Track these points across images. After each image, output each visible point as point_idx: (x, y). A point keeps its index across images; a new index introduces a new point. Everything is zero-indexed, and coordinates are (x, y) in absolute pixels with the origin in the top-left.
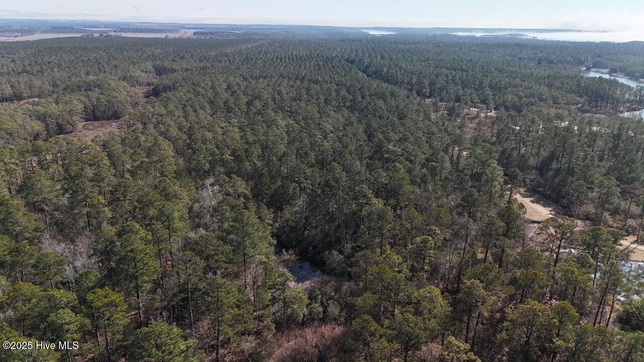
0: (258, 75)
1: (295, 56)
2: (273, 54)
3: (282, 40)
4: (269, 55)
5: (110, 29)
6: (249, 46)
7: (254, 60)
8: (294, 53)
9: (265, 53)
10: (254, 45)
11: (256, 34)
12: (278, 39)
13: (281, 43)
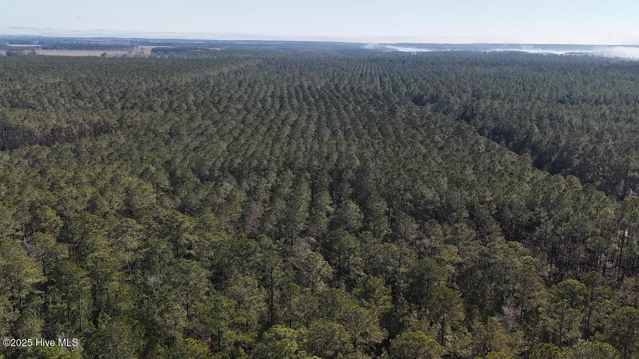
0: (219, 165)
1: (308, 92)
2: (265, 87)
3: (280, 59)
4: (257, 90)
5: (36, 46)
6: (226, 70)
7: (225, 102)
8: (306, 85)
9: (249, 85)
10: (234, 68)
11: (242, 52)
12: (274, 59)
13: (279, 66)
